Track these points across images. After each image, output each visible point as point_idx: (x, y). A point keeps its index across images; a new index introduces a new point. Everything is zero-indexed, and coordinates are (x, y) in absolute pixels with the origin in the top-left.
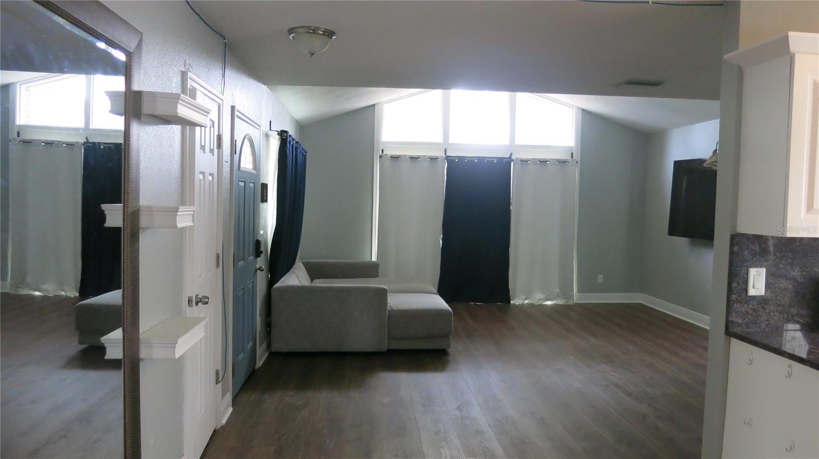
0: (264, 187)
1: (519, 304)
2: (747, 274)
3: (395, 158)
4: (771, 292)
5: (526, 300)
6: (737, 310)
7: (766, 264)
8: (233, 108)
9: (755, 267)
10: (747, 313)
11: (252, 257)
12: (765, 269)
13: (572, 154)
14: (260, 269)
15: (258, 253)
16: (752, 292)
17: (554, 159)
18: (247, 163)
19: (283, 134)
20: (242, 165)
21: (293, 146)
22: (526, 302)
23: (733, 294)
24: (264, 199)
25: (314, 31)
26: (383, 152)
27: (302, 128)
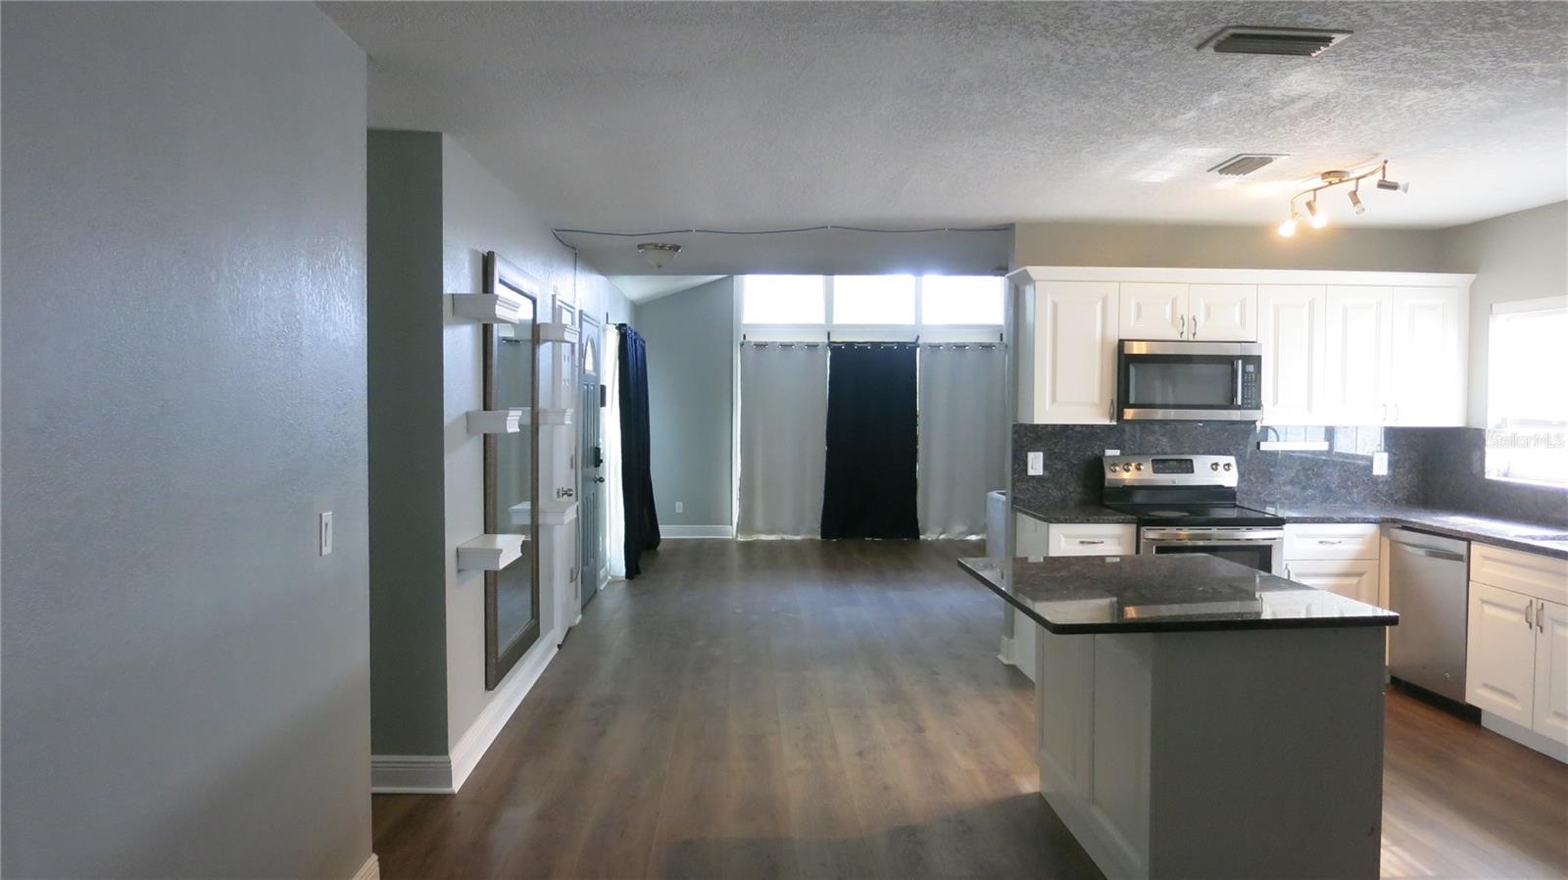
0: (603, 388)
1: (932, 541)
2: (1026, 457)
3: (761, 346)
4: (1048, 473)
5: (942, 534)
6: (1018, 488)
7: (1044, 449)
8: (581, 312)
9: (1034, 451)
10: (1028, 490)
11: (592, 466)
12: (1041, 454)
13: (1001, 335)
14: (600, 480)
15: (599, 462)
16: (1031, 472)
17: (975, 343)
18: (589, 366)
19: (621, 327)
20: (586, 367)
21: (631, 341)
22: (942, 537)
23: (1016, 474)
24: (603, 404)
25: (662, 247)
26: (745, 338)
27: (637, 308)
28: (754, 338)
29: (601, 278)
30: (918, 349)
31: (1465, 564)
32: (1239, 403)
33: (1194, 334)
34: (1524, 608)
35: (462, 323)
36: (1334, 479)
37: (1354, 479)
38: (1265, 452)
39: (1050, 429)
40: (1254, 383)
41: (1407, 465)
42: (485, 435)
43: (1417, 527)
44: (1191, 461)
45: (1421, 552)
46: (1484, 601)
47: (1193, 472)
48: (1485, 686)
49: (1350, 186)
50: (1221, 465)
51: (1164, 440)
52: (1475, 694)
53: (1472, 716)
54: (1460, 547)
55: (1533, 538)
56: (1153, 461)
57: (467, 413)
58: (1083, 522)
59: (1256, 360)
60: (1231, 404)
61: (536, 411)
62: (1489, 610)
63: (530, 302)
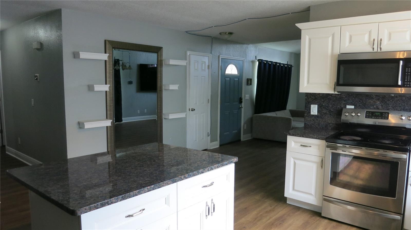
0: (250, 80)
2: (310, 107)
4: (320, 114)
6: (307, 119)
7: (318, 103)
8: (219, 56)
9: (314, 104)
10: (311, 120)
11: (237, 103)
12: (317, 105)
14: (242, 107)
15: (241, 101)
16: (312, 113)
18: (232, 73)
19: (262, 61)
20: (227, 73)
21: (271, 65)
23: (305, 113)
24: (249, 84)
32: (400, 83)
33: (381, 48)
39: (321, 95)
44: (389, 113)
47: (387, 118)
56: (368, 112)
57: (88, 85)
58: (301, 137)
60: (397, 85)
61: (160, 85)
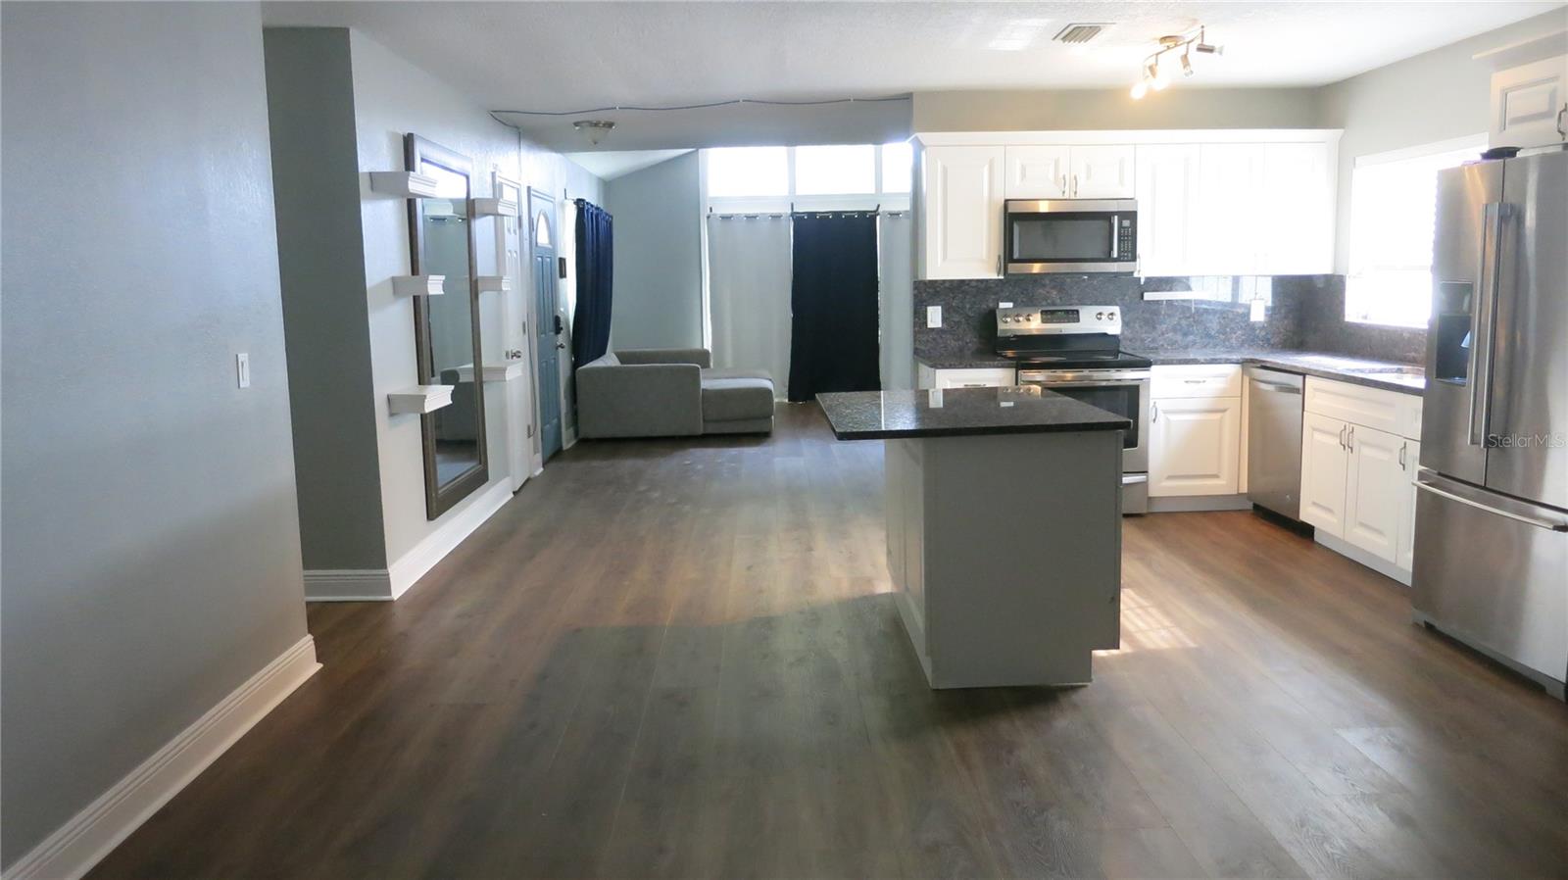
0: (562, 261)
2: (926, 311)
3: (726, 218)
4: (947, 325)
6: (919, 339)
7: (943, 303)
8: (529, 188)
9: (933, 305)
10: (928, 341)
11: (552, 333)
12: (940, 308)
14: (562, 346)
15: (558, 330)
16: (930, 325)
18: (543, 239)
19: (579, 202)
20: (539, 241)
21: (592, 214)
23: (917, 327)
24: (563, 275)
25: (596, 125)
26: (711, 210)
27: (607, 185)
28: (720, 210)
29: (554, 157)
30: (878, 218)
31: (1300, 396)
32: (1115, 255)
33: (1076, 193)
34: (1339, 432)
35: (384, 198)
36: (1214, 325)
37: (1233, 326)
38: (1148, 301)
39: (947, 285)
40: (1129, 238)
41: (1283, 311)
42: (414, 297)
43: (1268, 365)
44: (1077, 311)
45: (1270, 388)
46: (1314, 429)
47: (1078, 321)
48: (1314, 504)
49: (1181, 50)
50: (1106, 314)
51: (1054, 293)
52: (1307, 514)
53: (1306, 532)
54: (1297, 381)
55: (1362, 371)
56: (1042, 312)
57: (393, 279)
58: (966, 367)
59: (1132, 216)
60: (1109, 258)
61: (474, 279)
62: (1318, 436)
63: (464, 179)
